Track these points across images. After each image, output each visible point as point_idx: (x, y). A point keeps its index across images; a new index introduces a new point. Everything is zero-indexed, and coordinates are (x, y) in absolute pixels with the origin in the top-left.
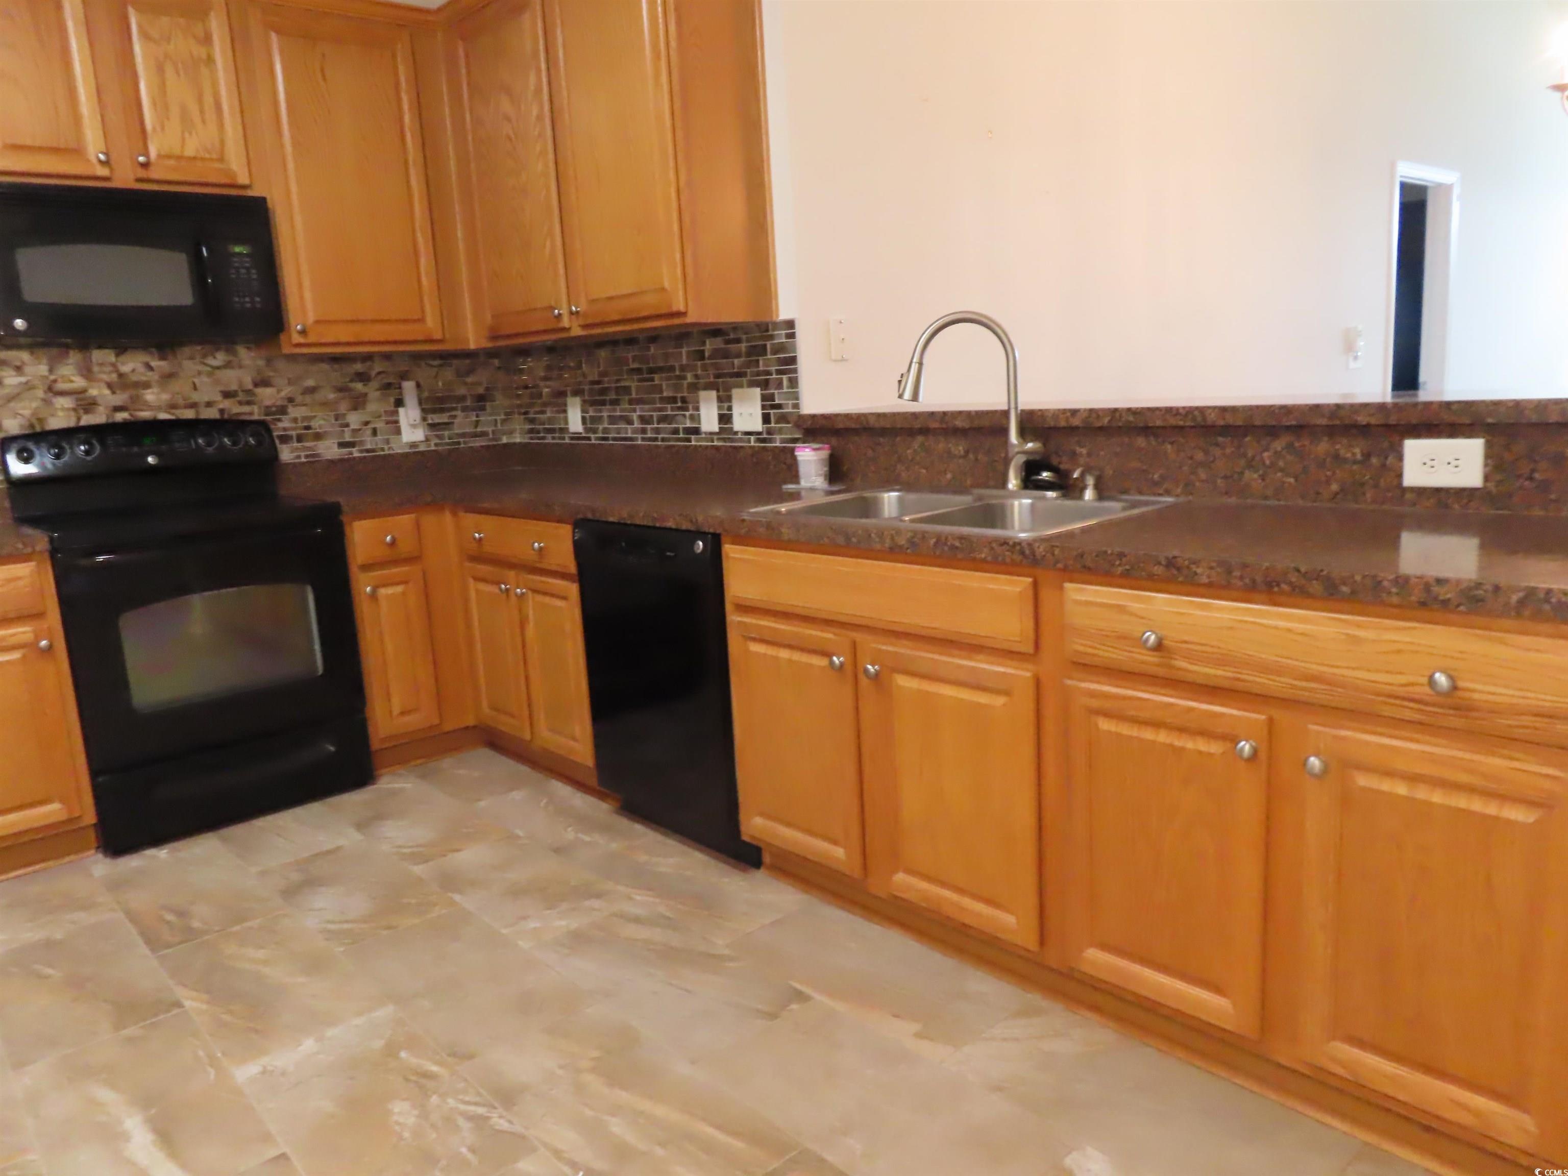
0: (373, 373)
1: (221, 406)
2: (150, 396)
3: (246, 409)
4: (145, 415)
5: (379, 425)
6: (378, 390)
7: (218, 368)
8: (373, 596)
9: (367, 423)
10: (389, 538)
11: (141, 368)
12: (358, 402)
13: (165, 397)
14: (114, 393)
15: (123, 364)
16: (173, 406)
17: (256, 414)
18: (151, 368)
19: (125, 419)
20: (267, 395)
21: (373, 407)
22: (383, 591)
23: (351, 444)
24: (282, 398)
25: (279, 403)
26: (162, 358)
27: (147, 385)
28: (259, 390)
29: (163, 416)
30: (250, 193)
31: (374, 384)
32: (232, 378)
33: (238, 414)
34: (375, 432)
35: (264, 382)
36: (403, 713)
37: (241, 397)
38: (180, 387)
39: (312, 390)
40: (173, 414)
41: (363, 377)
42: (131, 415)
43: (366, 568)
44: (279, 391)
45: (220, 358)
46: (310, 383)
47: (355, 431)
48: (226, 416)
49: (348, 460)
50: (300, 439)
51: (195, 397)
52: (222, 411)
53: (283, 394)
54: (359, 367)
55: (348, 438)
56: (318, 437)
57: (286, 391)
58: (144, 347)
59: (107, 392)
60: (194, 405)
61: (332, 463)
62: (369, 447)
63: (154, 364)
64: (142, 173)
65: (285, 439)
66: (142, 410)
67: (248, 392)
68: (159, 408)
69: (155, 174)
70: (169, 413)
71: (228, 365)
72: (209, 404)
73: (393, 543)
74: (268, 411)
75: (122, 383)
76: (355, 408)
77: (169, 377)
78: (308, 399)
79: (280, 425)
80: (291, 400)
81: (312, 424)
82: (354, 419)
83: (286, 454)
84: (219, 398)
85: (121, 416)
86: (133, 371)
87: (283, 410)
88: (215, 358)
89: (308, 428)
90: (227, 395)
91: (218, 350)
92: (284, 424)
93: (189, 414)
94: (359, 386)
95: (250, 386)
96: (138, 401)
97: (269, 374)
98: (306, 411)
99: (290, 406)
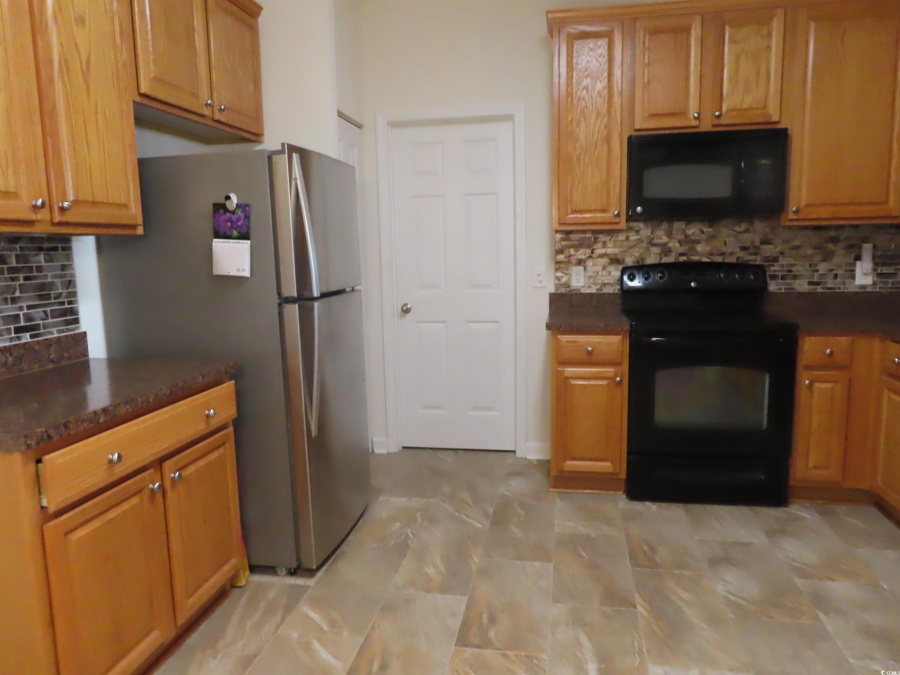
0: (842, 238)
1: (738, 255)
2: (699, 248)
3: (753, 257)
4: (695, 258)
5: (840, 272)
6: (843, 249)
7: (741, 232)
8: (810, 387)
9: (831, 270)
10: (828, 351)
11: (698, 232)
12: (827, 257)
13: (708, 249)
14: (681, 245)
15: (689, 229)
16: (711, 254)
17: (758, 260)
18: (703, 232)
19: (684, 261)
21: (837, 260)
22: (817, 385)
23: (818, 284)
24: (777, 252)
25: (774, 255)
26: (710, 227)
27: (698, 242)
28: (763, 247)
29: (705, 260)
30: (779, 126)
31: (842, 245)
32: (747, 238)
33: (749, 260)
34: (836, 276)
35: (765, 242)
36: (815, 468)
37: (752, 250)
38: (718, 243)
39: (797, 248)
40: (710, 259)
41: (835, 240)
42: (688, 258)
43: (809, 368)
44: (775, 248)
45: (744, 226)
46: (797, 243)
47: (822, 276)
48: (740, 261)
49: (813, 293)
50: (783, 278)
51: (725, 249)
52: (738, 258)
53: (777, 250)
54: (832, 233)
55: (816, 279)
56: (795, 277)
57: (780, 248)
58: (702, 221)
59: (678, 245)
60: (723, 254)
61: (802, 295)
62: (829, 286)
63: (705, 230)
64: (716, 122)
65: (774, 277)
66: (694, 256)
67: (757, 248)
68: (702, 255)
69: (723, 121)
70: (708, 258)
71: (747, 231)
72: (731, 254)
73: (832, 353)
74: (766, 259)
75: (687, 240)
76: (824, 260)
77: (712, 237)
78: (794, 252)
79: (772, 268)
80: (782, 253)
81: (794, 269)
82: (823, 268)
83: (773, 287)
84: (738, 250)
85: (682, 259)
86: (694, 233)
87: (775, 259)
88: (740, 226)
89: (790, 271)
90: (744, 249)
91: (743, 221)
92: (775, 268)
93: (719, 259)
94: (831, 246)
95: (758, 244)
96: (693, 250)
97: (771, 236)
98: (791, 261)
99: (781, 257)
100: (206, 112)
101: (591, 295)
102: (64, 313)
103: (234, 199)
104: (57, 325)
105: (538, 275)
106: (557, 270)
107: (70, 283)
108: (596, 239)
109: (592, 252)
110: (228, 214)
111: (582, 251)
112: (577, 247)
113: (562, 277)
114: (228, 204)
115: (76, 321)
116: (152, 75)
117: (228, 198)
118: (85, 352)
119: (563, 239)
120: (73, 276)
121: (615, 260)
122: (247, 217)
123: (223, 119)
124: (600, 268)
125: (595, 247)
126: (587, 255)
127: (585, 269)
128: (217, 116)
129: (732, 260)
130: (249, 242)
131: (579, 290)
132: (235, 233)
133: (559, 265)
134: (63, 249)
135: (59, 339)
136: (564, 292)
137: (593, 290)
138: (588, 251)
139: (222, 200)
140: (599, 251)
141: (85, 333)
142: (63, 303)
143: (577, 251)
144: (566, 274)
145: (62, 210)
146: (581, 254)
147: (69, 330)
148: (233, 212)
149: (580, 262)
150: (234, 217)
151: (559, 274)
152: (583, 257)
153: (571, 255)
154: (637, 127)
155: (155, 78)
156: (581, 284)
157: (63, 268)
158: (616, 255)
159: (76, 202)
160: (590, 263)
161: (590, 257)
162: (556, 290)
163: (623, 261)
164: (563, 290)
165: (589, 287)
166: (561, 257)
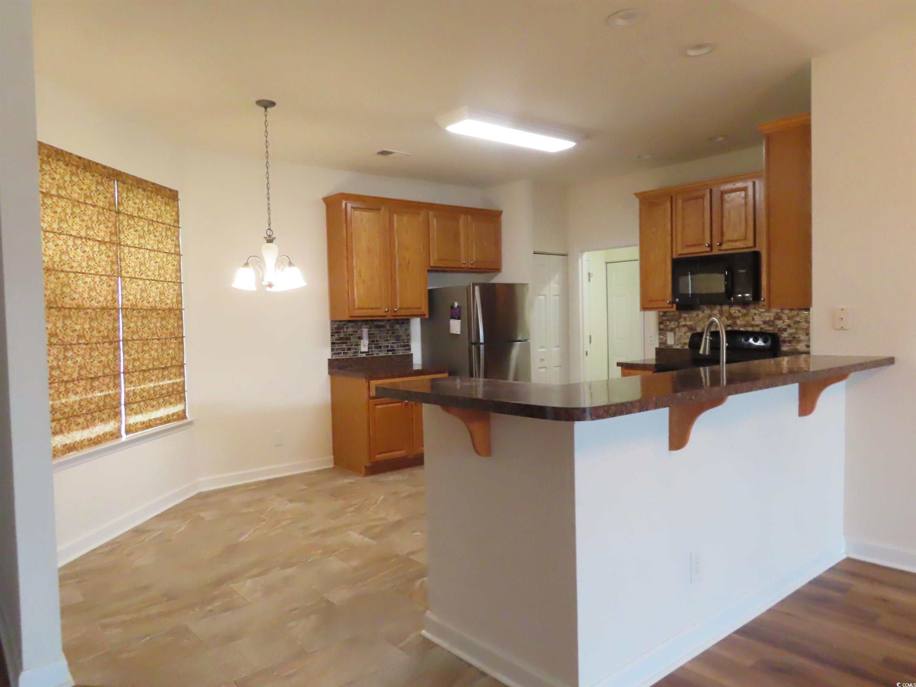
1: (762, 327)
2: (739, 322)
3: (771, 328)
4: (736, 328)
7: (763, 312)
11: (737, 312)
13: (743, 323)
15: (731, 310)
16: (745, 326)
17: (774, 330)
18: (740, 312)
19: (730, 330)
20: (779, 323)
24: (786, 325)
25: (784, 327)
26: (744, 309)
27: (738, 318)
28: (776, 321)
29: (742, 329)
32: (769, 316)
33: (767, 330)
35: (780, 318)
37: (770, 324)
38: (749, 318)
44: (784, 322)
48: (763, 331)
50: (790, 342)
51: (753, 323)
52: (761, 329)
53: (786, 323)
56: (799, 341)
57: (787, 322)
59: (726, 320)
60: (752, 326)
63: (741, 310)
64: (719, 248)
65: (784, 341)
66: (735, 327)
67: (773, 322)
68: (742, 326)
70: (744, 328)
71: (766, 311)
72: (758, 326)
74: (779, 329)
75: (731, 317)
77: (745, 315)
79: (783, 336)
80: (789, 326)
81: (797, 336)
83: (784, 347)
86: (735, 313)
87: (785, 330)
90: (765, 322)
92: (785, 335)
93: (750, 329)
95: (772, 319)
96: (735, 323)
97: (781, 314)
98: (793, 331)
99: (788, 328)
100: (463, 266)
101: (678, 350)
102: (405, 346)
103: (456, 304)
104: (402, 350)
105: (651, 337)
106: (660, 334)
107: (409, 335)
108: (681, 315)
109: (679, 324)
110: (455, 310)
111: (673, 323)
112: (670, 321)
113: (663, 338)
114: (454, 306)
115: (410, 349)
116: (436, 259)
117: (454, 304)
118: (411, 361)
119: (662, 316)
120: (410, 333)
121: (690, 328)
122: (460, 311)
123: (473, 266)
124: (682, 334)
125: (680, 320)
126: (676, 326)
127: (675, 334)
128: (470, 266)
129: (757, 329)
130: (460, 320)
131: (672, 346)
132: (456, 317)
133: (662, 331)
134: (407, 323)
135: (401, 355)
136: (664, 347)
137: (679, 347)
138: (677, 323)
139: (453, 305)
140: (683, 323)
141: (412, 354)
142: (405, 342)
143: (670, 323)
144: (664, 336)
145: (395, 311)
146: (673, 324)
147: (406, 352)
148: (456, 309)
149: (672, 330)
150: (456, 311)
151: (662, 337)
152: (673, 326)
153: (668, 325)
154: (679, 253)
155: (437, 259)
156: (672, 343)
157: (406, 329)
158: (691, 325)
159: (400, 309)
160: (677, 330)
161: (678, 326)
162: (660, 346)
163: (696, 329)
164: (663, 347)
165: (677, 345)
166: (662, 326)
